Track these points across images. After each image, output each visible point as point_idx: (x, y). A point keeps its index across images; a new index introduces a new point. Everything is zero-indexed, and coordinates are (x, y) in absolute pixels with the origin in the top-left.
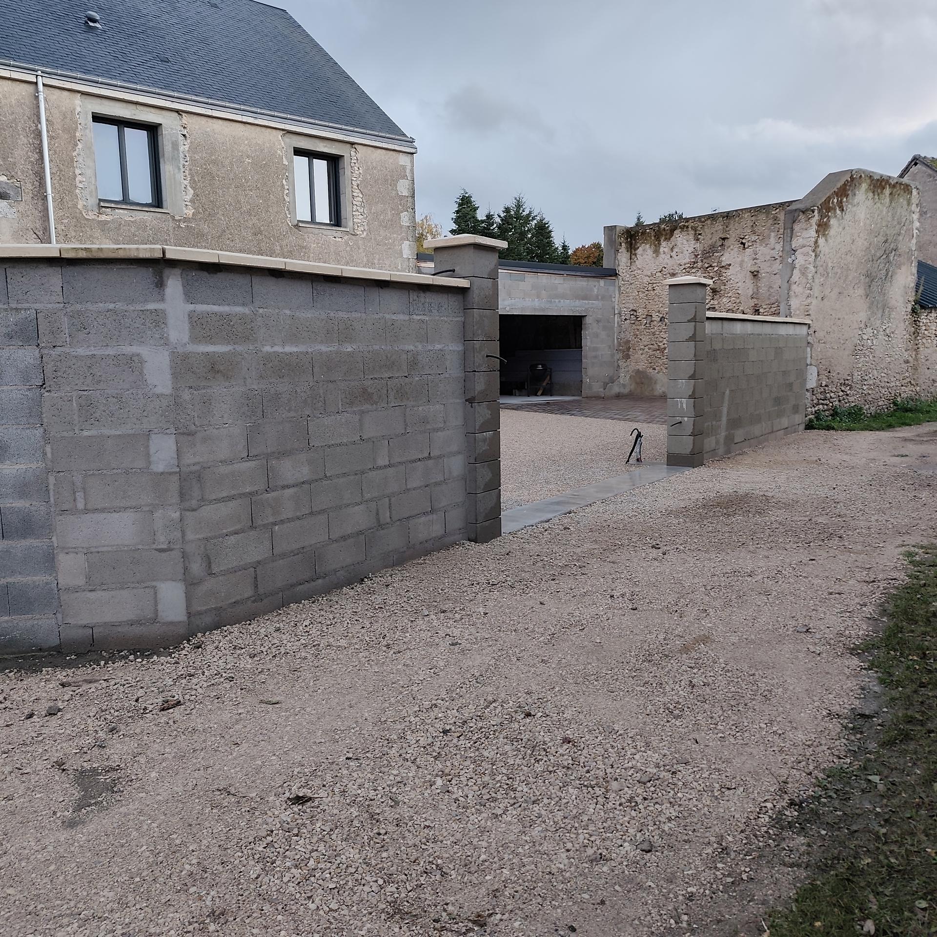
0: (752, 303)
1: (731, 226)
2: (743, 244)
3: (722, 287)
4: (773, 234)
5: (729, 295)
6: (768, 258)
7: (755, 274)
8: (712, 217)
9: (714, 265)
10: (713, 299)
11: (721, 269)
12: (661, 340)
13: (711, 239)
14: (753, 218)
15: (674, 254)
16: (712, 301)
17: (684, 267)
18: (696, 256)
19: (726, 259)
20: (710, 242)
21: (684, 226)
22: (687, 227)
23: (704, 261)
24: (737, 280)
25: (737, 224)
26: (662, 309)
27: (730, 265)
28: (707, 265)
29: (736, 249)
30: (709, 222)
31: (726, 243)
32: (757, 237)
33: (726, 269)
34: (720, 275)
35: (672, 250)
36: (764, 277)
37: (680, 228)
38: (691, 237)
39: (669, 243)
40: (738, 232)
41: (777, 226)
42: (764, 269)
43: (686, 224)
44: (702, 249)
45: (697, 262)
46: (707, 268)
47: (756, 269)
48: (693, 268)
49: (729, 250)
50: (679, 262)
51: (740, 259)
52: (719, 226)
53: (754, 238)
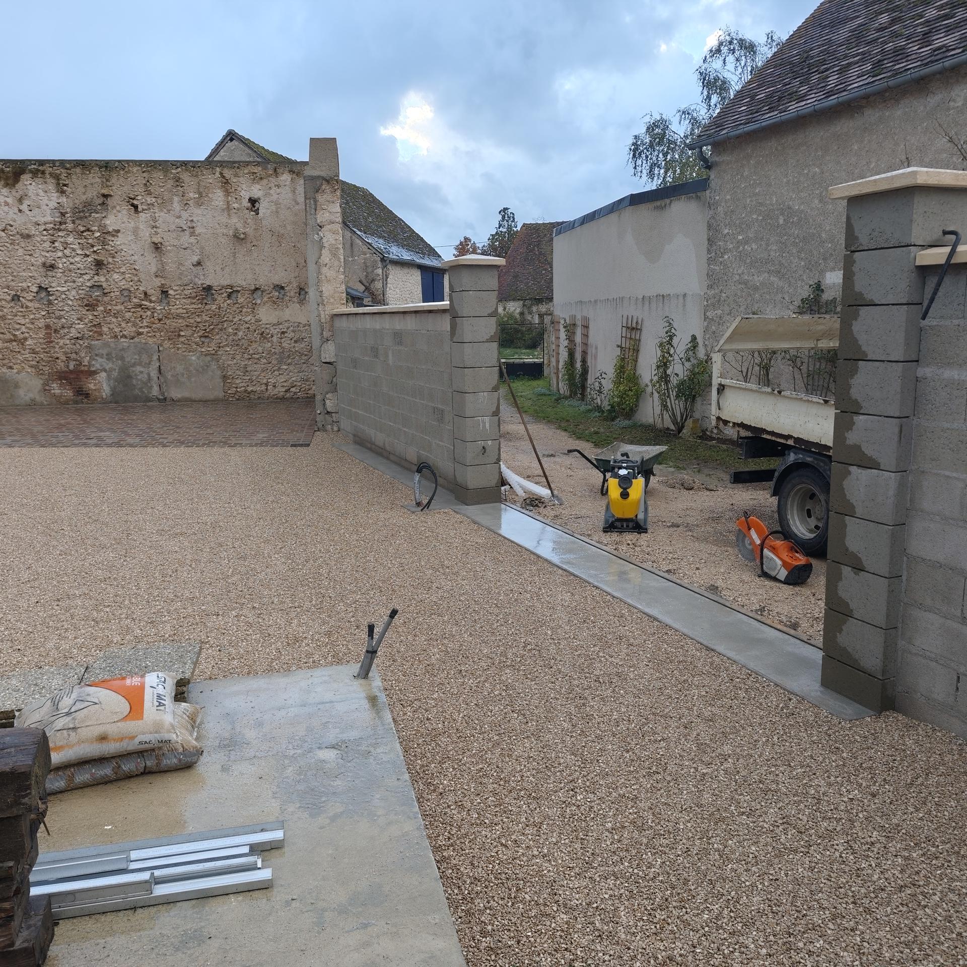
0: (158, 282)
1: (113, 181)
2: (136, 207)
3: (110, 260)
4: (176, 199)
5: (122, 270)
6: (173, 227)
7: (157, 247)
8: (84, 165)
9: (93, 228)
10: (97, 274)
11: (106, 236)
12: (18, 326)
13: (84, 193)
14: (145, 175)
15: (24, 207)
16: (96, 278)
17: (43, 227)
18: (63, 214)
19: (111, 222)
20: (84, 197)
21: (38, 170)
22: (43, 173)
23: (77, 222)
24: (131, 252)
25: (122, 179)
26: (13, 284)
27: (118, 231)
28: (82, 229)
29: (125, 212)
30: (78, 170)
31: (109, 201)
32: (154, 200)
33: (113, 236)
34: (104, 243)
35: (20, 200)
36: (170, 251)
37: (31, 171)
38: (51, 186)
39: (14, 191)
40: (125, 188)
41: (179, 188)
42: (169, 240)
43: (40, 168)
44: (71, 205)
45: (65, 223)
46: (82, 232)
47: (160, 240)
48: (60, 230)
49: (115, 211)
50: (34, 220)
51: (132, 224)
52: (95, 178)
53: (150, 200)
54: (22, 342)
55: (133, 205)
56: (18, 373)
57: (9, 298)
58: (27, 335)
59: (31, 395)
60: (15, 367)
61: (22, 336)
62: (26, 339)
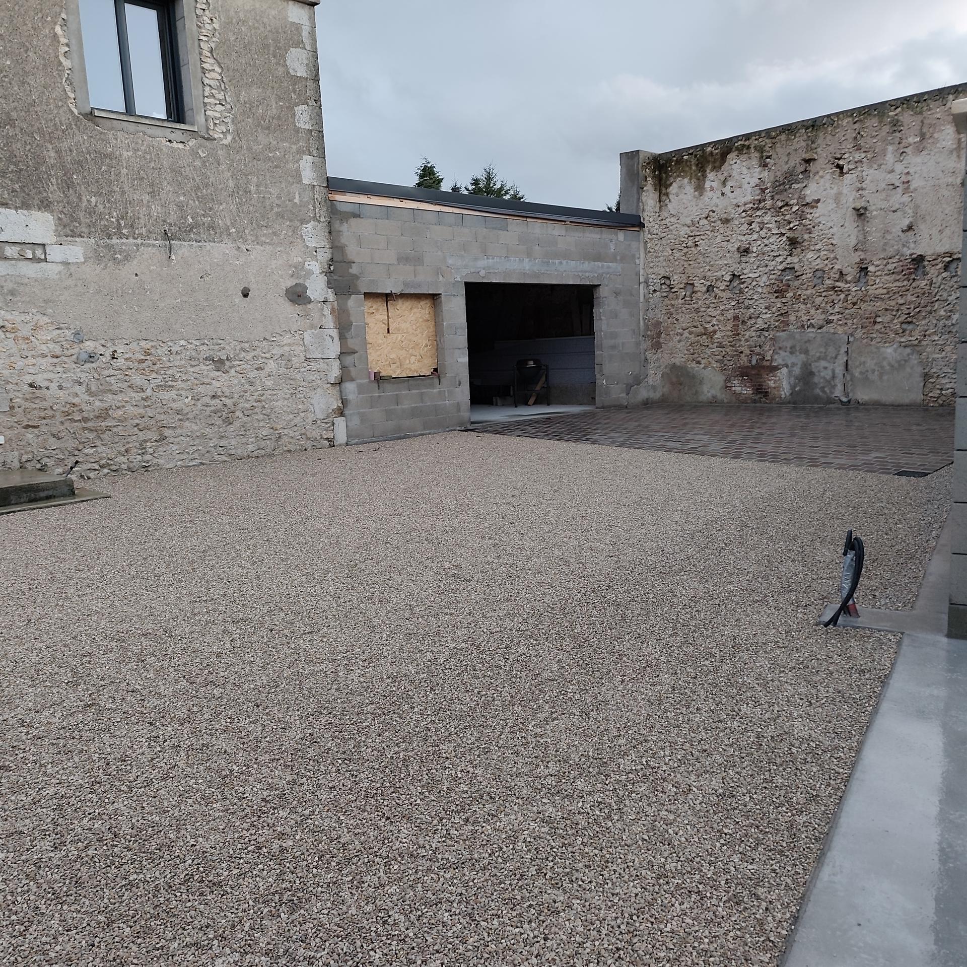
0: (856, 257)
1: (819, 141)
2: (840, 167)
3: (806, 236)
4: (890, 148)
5: (817, 247)
6: (883, 185)
7: (861, 213)
8: (789, 130)
9: (792, 202)
10: (790, 255)
11: (804, 209)
12: (709, 319)
13: (787, 163)
14: (856, 126)
15: (727, 190)
16: (789, 259)
17: (743, 208)
18: (763, 191)
19: (811, 193)
20: (786, 168)
21: (744, 146)
22: (748, 147)
23: (776, 197)
24: (829, 225)
25: (829, 137)
26: (709, 274)
27: (818, 201)
28: (780, 204)
29: (828, 177)
30: (783, 137)
31: (812, 167)
32: (863, 155)
33: (813, 207)
34: (802, 218)
35: (724, 183)
36: (875, 217)
37: (737, 149)
38: (755, 162)
39: (720, 173)
40: (831, 149)
41: (897, 134)
42: (876, 203)
43: (747, 143)
44: (772, 179)
45: (764, 200)
46: (781, 208)
47: (863, 204)
48: (758, 209)
49: (817, 177)
50: (735, 201)
51: (835, 191)
52: (799, 142)
53: (858, 156)
54: (711, 335)
55: (838, 166)
56: (704, 368)
57: (705, 289)
58: (716, 327)
59: (713, 392)
60: (703, 362)
61: (712, 329)
62: (715, 332)
